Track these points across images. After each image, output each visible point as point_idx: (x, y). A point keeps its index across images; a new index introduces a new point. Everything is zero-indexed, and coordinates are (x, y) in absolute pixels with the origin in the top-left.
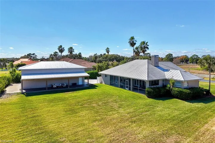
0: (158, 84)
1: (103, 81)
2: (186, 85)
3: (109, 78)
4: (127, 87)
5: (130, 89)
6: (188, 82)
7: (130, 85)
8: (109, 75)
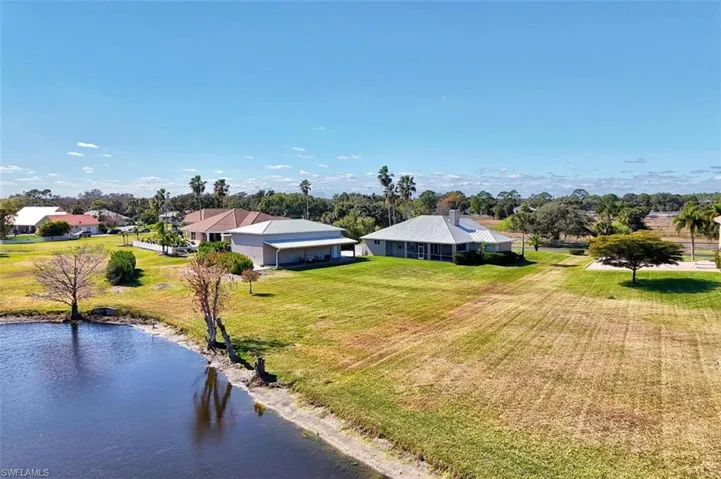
0: (465, 249)
1: (369, 251)
2: (497, 248)
3: (384, 245)
4: (421, 256)
5: (426, 258)
6: (500, 244)
7: (426, 252)
8: (383, 240)
